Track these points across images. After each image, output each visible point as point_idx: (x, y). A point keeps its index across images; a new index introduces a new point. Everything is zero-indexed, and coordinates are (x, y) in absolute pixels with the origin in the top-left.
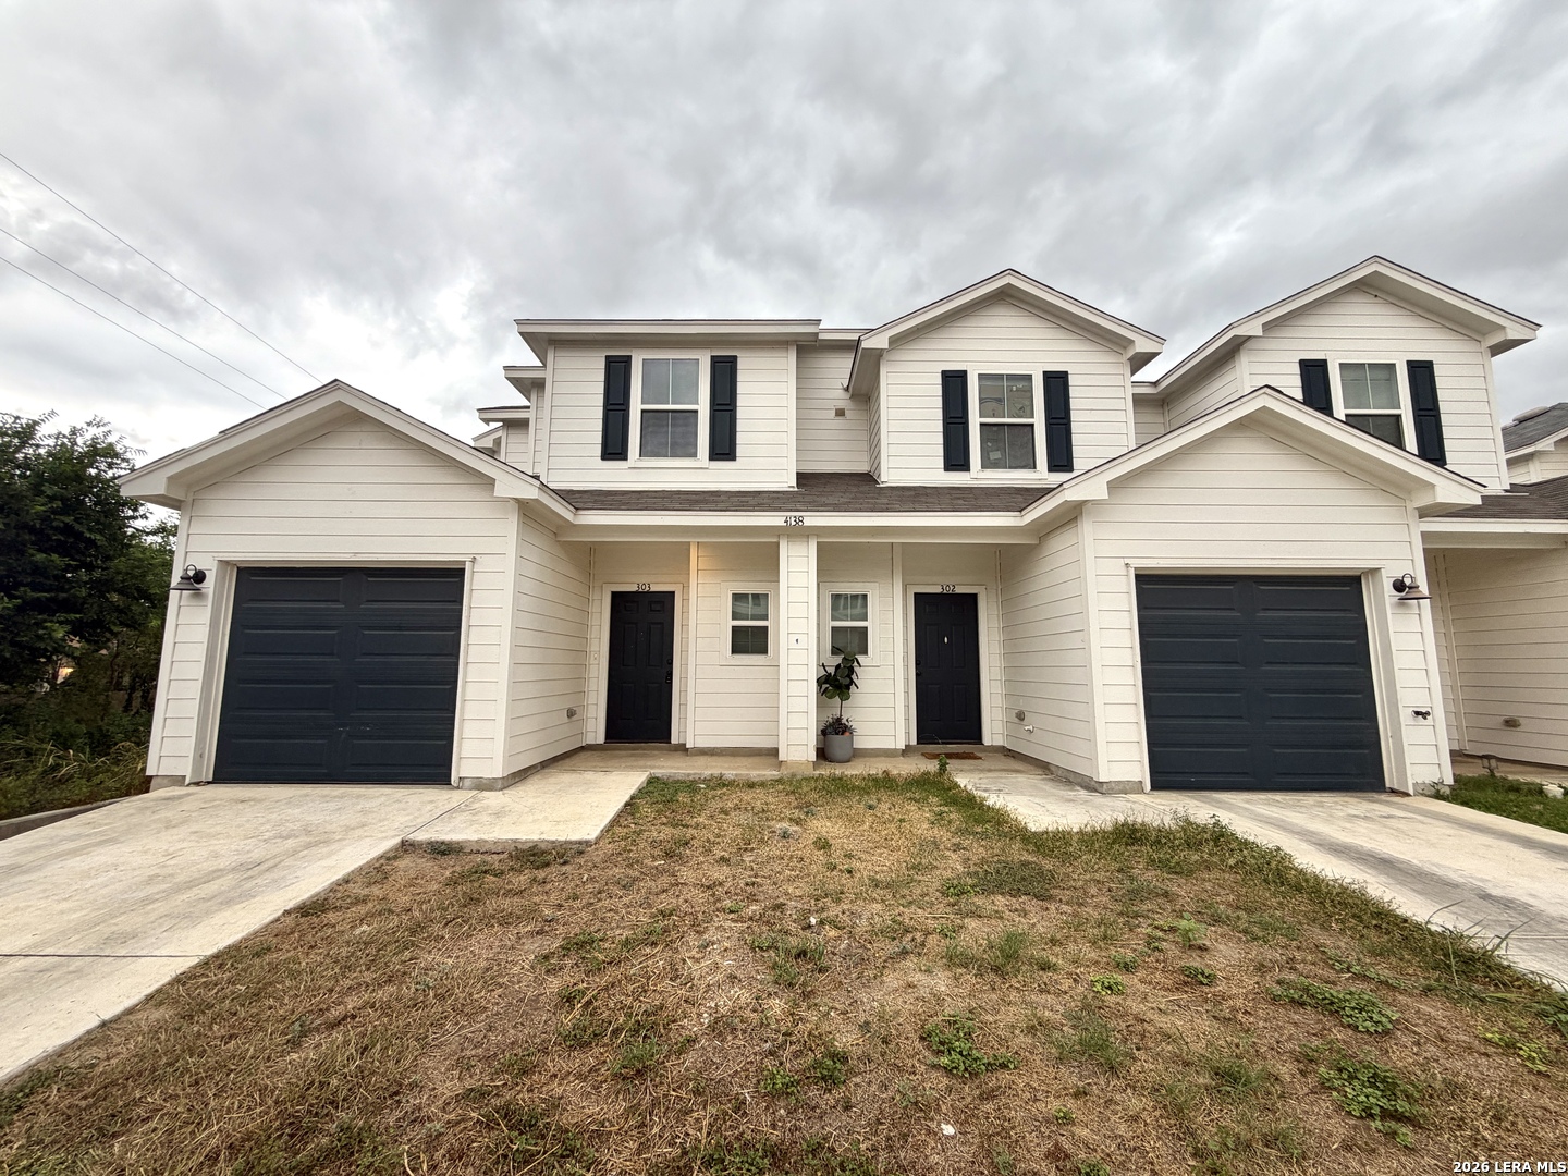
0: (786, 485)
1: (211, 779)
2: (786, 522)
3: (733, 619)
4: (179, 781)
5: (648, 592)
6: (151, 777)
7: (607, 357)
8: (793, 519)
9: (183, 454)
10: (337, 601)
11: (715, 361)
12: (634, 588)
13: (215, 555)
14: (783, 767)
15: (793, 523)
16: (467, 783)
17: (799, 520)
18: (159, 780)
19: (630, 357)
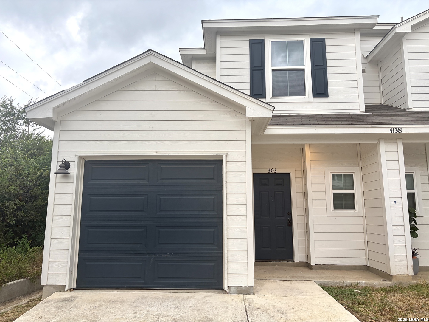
0: (359, 111)
1: (75, 287)
2: (391, 131)
3: (333, 189)
4: (62, 288)
5: (275, 173)
6: (43, 286)
7: (250, 41)
8: (395, 129)
9: (63, 93)
10: (144, 179)
11: (312, 41)
12: (267, 171)
13: (75, 153)
14: (394, 279)
15: (395, 131)
16: (233, 289)
17: (399, 130)
18: (48, 288)
19: (264, 40)
